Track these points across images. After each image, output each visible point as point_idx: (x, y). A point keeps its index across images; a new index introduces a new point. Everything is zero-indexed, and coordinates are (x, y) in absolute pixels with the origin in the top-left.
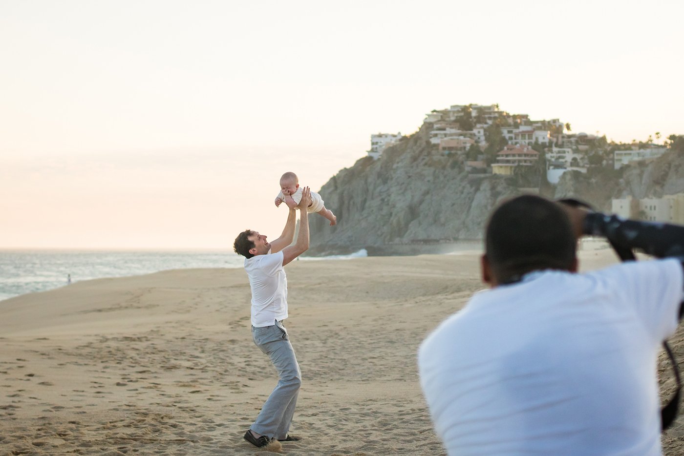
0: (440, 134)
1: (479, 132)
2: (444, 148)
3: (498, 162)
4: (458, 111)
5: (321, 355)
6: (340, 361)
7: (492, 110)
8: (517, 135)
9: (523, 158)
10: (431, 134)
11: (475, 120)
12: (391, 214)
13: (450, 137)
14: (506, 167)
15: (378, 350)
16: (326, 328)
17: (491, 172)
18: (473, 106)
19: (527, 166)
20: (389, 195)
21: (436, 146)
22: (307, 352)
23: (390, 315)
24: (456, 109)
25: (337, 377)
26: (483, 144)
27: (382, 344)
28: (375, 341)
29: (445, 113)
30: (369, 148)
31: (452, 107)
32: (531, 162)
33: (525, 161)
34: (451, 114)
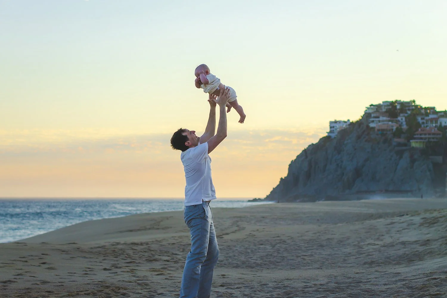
0: (376, 120)
1: (402, 119)
2: (378, 130)
3: (415, 139)
4: (388, 105)
5: (268, 254)
6: (280, 258)
7: (410, 104)
8: (427, 121)
9: (432, 136)
10: (370, 121)
11: (399, 111)
12: (343, 174)
13: (383, 123)
14: (420, 142)
15: (310, 251)
16: (278, 238)
17: (410, 146)
18: (397, 102)
19: (434, 142)
20: (342, 162)
21: (373, 128)
22: (259, 252)
23: (326, 230)
24: (386, 104)
25: (273, 267)
26: (405, 127)
27: (315, 247)
28: (311, 246)
29: (379, 106)
30: (328, 130)
31: (383, 102)
32: (437, 138)
33: (433, 138)
34: (383, 107)
